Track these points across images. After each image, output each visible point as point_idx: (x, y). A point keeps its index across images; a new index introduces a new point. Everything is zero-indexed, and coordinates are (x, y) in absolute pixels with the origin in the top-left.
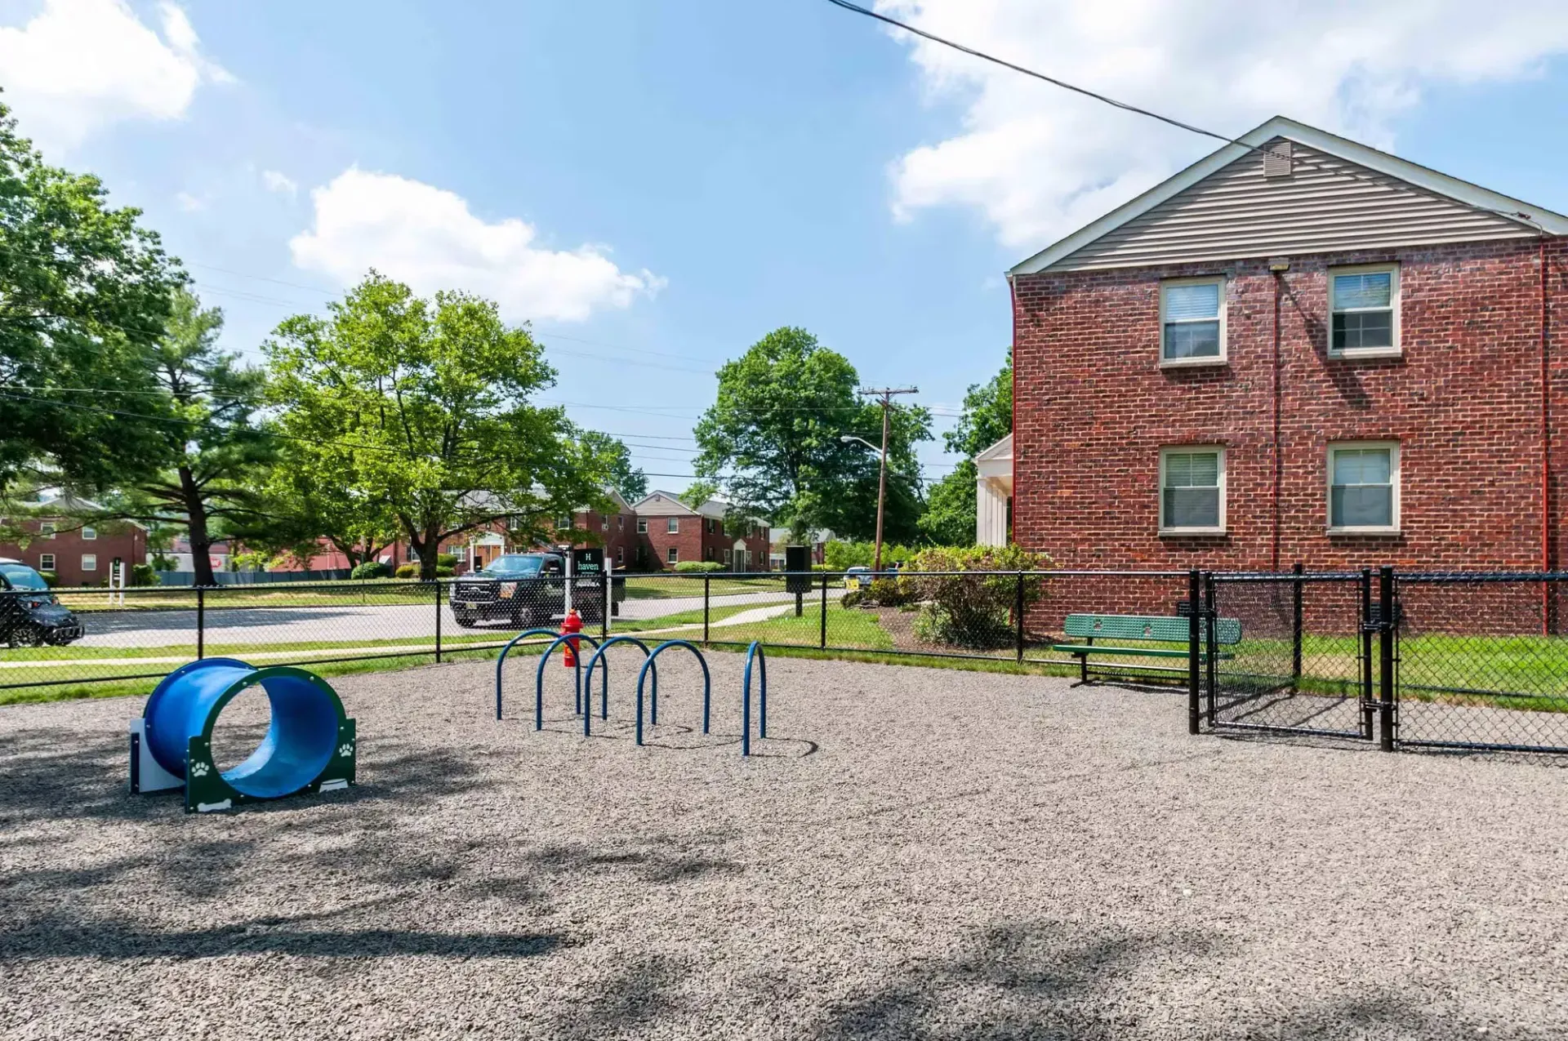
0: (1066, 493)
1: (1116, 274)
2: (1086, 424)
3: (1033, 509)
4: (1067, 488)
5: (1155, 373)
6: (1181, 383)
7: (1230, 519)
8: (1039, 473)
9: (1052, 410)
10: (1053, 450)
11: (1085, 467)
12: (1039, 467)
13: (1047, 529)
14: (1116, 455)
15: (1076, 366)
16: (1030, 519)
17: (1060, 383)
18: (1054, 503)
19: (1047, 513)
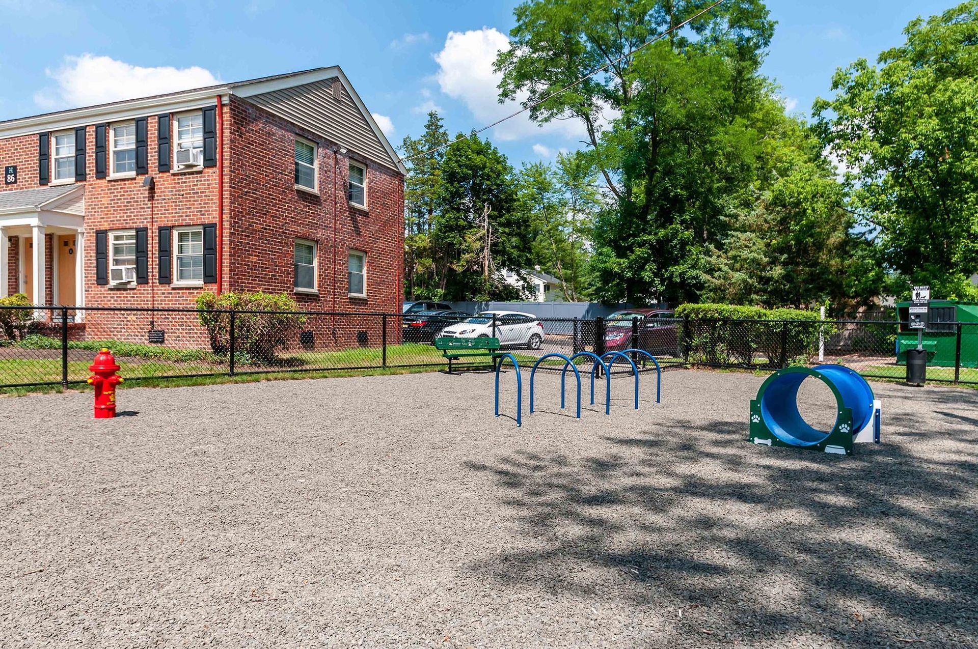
0: (255, 259)
1: (277, 119)
2: (264, 214)
3: (238, 267)
4: (255, 256)
5: (292, 191)
6: (304, 201)
7: (320, 286)
8: (241, 243)
9: (248, 199)
10: (248, 228)
11: (263, 243)
12: (241, 239)
13: (245, 283)
14: (277, 238)
15: (260, 173)
16: (237, 274)
17: (252, 182)
18: (248, 265)
19: (246, 272)
